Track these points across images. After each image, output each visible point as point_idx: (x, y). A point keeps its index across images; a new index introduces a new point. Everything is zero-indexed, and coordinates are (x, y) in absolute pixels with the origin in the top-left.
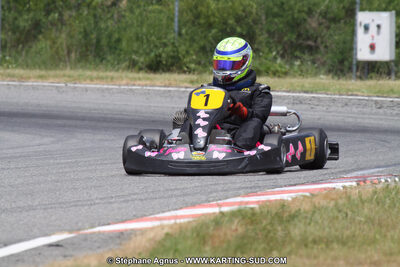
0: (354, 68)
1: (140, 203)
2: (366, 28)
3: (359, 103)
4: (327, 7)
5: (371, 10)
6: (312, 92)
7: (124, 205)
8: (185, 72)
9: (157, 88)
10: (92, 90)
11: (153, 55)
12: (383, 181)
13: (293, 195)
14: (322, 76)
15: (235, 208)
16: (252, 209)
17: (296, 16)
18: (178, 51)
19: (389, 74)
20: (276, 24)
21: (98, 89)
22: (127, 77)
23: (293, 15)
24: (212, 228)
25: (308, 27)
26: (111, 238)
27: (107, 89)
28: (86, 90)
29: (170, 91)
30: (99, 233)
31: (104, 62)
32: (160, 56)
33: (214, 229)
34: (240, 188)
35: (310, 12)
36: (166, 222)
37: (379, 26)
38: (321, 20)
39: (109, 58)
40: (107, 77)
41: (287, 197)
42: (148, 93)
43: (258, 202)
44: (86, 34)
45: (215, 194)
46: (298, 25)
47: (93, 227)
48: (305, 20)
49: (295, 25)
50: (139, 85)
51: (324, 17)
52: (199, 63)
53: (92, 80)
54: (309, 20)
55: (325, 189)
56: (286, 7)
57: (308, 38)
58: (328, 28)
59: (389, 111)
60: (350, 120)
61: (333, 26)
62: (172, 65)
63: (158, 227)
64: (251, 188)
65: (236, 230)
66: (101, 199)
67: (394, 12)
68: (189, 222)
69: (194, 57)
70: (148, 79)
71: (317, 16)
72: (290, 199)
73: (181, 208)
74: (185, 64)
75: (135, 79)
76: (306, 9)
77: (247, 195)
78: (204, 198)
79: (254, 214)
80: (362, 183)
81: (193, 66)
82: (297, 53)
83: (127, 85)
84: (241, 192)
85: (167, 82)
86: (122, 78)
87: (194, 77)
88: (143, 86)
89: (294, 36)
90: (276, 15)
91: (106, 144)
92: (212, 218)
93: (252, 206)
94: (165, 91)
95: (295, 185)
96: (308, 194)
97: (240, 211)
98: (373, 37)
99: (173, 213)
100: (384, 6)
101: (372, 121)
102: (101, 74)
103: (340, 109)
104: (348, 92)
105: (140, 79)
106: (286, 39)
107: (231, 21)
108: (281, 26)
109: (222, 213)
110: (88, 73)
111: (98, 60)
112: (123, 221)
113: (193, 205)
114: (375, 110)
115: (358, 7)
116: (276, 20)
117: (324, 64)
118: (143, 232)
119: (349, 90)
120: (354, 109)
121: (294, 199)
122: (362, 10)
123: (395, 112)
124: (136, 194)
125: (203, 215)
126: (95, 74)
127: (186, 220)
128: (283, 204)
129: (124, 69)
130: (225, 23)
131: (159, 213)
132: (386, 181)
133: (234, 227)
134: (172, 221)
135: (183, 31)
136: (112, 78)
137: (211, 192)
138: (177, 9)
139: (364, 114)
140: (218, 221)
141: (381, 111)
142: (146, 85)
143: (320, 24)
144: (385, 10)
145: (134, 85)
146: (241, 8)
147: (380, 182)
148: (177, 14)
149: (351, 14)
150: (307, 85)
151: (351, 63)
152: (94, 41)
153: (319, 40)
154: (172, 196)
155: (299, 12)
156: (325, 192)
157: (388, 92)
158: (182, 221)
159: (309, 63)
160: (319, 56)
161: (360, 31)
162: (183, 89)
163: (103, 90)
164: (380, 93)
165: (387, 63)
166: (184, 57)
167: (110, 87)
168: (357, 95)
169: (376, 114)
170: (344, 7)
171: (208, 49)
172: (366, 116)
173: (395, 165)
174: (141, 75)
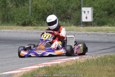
0: (82, 24)
1: (17, 65)
2: (85, 12)
3: (82, 34)
4: (73, 6)
5: (86, 7)
6: (69, 31)
7: (12, 66)
8: (32, 26)
9: (24, 31)
10: (6, 32)
11: (23, 21)
12: (87, 57)
13: (61, 62)
14: (72, 26)
15: (43, 66)
16: (48, 66)
17: (64, 9)
18: (31, 20)
19: (91, 25)
20: (59, 11)
21: (7, 31)
22: (16, 28)
23: (63, 9)
24: (36, 72)
25: (68, 12)
26: (7, 76)
27: (10, 31)
28: (4, 32)
29: (28, 32)
30: (4, 74)
31: (10, 23)
32: (26, 21)
33: (37, 72)
34: (46, 60)
35: (68, 8)
36: (23, 71)
37: (88, 12)
38: (72, 10)
39: (11, 22)
40: (10, 28)
41: (59, 62)
42: (22, 32)
43: (50, 64)
44: (4, 16)
45: (39, 62)
46: (65, 12)
47: (2, 72)
48: (67, 10)
49: (64, 12)
50: (19, 30)
51: (72, 9)
52: (37, 23)
53: (5, 29)
54: (68, 10)
55: (70, 60)
56: (61, 6)
57: (68, 15)
58: (74, 12)
59: (91, 36)
60: (80, 39)
61: (75, 12)
62: (29, 24)
63: (21, 72)
64: (49, 60)
65: (44, 73)
66: (6, 64)
67: (92, 7)
68: (30, 71)
69: (35, 21)
70: (22, 28)
71: (70, 9)
72: (60, 63)
73: (29, 66)
74: (33, 23)
75: (18, 28)
76: (67, 7)
77: (48, 62)
78: (35, 63)
79: (49, 68)
80: (81, 58)
81: (35, 24)
82: (65, 20)
83: (16, 30)
84: (46, 61)
85: (27, 29)
86: (14, 28)
87: (35, 27)
88: (20, 30)
89: (64, 15)
90: (59, 9)
91: (9, 47)
92: (37, 69)
93: (49, 65)
94: (27, 32)
95: (62, 59)
96: (65, 61)
97: (45, 67)
98: (86, 15)
99: (26, 68)
100: (89, 6)
101: (86, 39)
102: (9, 27)
103: (77, 36)
104: (79, 31)
105: (19, 28)
106: (62, 16)
107: (46, 11)
108: (60, 12)
109: (40, 68)
110: (5, 27)
111: (8, 23)
112: (12, 71)
113: (32, 65)
114: (87, 36)
115: (82, 6)
116: (59, 10)
117: (73, 23)
118: (17, 74)
119: (79, 30)
120: (81, 36)
121: (61, 63)
122: (83, 7)
123: (92, 36)
124: (16, 62)
125: (34, 68)
126: (6, 27)
127: (29, 70)
128: (57, 65)
129: (15, 26)
130: (44, 11)
131: (22, 68)
132: (88, 57)
133: (43, 72)
134: (25, 71)
135: (32, 14)
136: (11, 28)
137: (38, 61)
138: (30, 8)
139: (84, 37)
140: (38, 70)
141: (89, 36)
142: (21, 30)
143: (71, 11)
144: (90, 7)
145: (18, 30)
146: (49, 7)
147: (86, 57)
148: (30, 9)
149: (80, 8)
150: (67, 29)
151: (81, 22)
152: (6, 17)
153: (71, 16)
154: (26, 63)
155: (65, 8)
156: (70, 61)
157: (91, 31)
158: (28, 70)
159: (69, 22)
160: (71, 21)
161: (83, 13)
162: (32, 31)
163: (9, 32)
164: (88, 31)
165: (91, 22)
166: (32, 21)
167: (11, 31)
168: (82, 32)
169: (87, 37)
170: (78, 6)
171: (39, 19)
172: (84, 38)
173: (91, 52)
174: (20, 27)
